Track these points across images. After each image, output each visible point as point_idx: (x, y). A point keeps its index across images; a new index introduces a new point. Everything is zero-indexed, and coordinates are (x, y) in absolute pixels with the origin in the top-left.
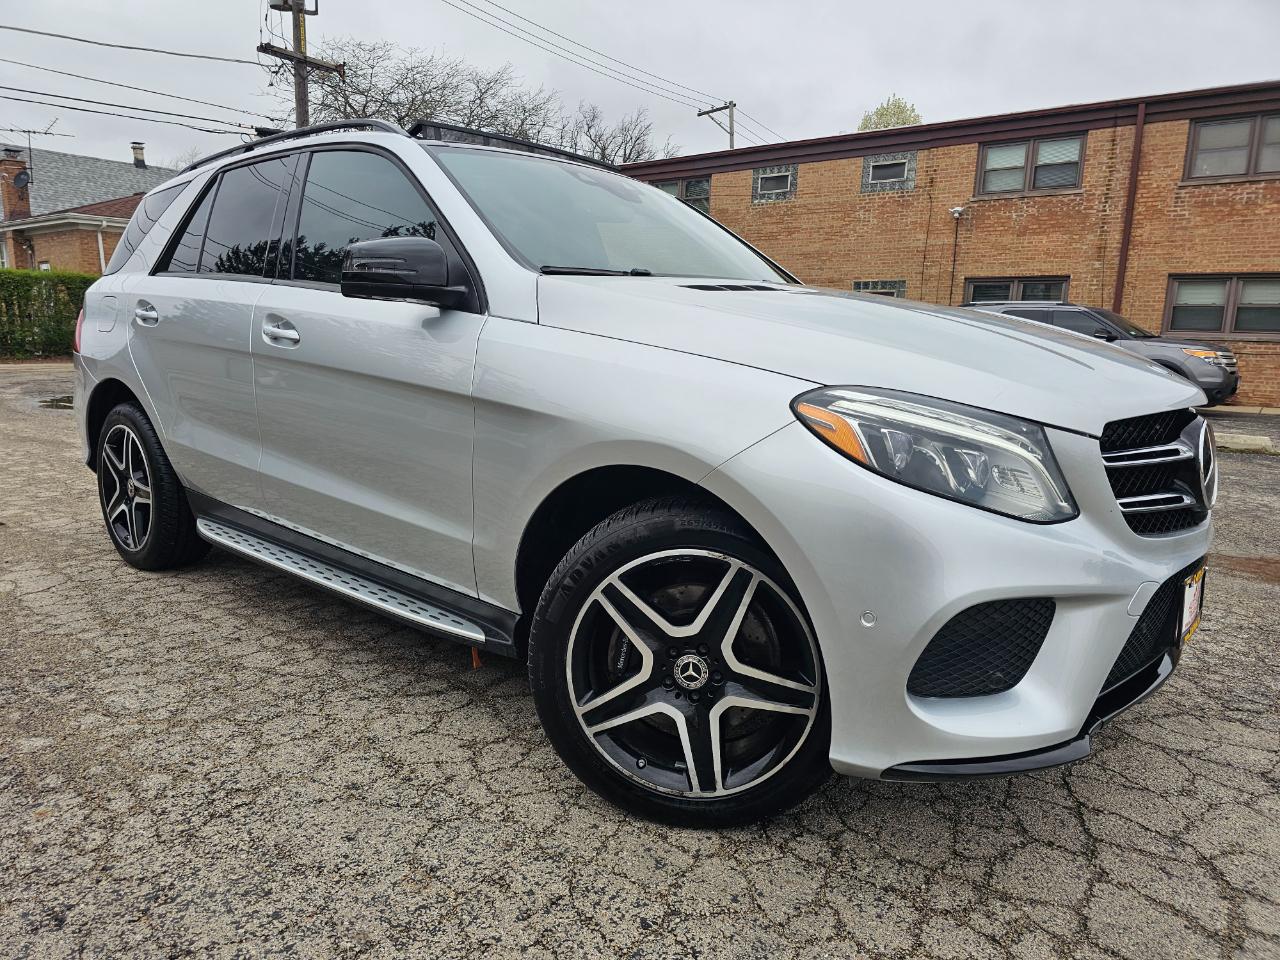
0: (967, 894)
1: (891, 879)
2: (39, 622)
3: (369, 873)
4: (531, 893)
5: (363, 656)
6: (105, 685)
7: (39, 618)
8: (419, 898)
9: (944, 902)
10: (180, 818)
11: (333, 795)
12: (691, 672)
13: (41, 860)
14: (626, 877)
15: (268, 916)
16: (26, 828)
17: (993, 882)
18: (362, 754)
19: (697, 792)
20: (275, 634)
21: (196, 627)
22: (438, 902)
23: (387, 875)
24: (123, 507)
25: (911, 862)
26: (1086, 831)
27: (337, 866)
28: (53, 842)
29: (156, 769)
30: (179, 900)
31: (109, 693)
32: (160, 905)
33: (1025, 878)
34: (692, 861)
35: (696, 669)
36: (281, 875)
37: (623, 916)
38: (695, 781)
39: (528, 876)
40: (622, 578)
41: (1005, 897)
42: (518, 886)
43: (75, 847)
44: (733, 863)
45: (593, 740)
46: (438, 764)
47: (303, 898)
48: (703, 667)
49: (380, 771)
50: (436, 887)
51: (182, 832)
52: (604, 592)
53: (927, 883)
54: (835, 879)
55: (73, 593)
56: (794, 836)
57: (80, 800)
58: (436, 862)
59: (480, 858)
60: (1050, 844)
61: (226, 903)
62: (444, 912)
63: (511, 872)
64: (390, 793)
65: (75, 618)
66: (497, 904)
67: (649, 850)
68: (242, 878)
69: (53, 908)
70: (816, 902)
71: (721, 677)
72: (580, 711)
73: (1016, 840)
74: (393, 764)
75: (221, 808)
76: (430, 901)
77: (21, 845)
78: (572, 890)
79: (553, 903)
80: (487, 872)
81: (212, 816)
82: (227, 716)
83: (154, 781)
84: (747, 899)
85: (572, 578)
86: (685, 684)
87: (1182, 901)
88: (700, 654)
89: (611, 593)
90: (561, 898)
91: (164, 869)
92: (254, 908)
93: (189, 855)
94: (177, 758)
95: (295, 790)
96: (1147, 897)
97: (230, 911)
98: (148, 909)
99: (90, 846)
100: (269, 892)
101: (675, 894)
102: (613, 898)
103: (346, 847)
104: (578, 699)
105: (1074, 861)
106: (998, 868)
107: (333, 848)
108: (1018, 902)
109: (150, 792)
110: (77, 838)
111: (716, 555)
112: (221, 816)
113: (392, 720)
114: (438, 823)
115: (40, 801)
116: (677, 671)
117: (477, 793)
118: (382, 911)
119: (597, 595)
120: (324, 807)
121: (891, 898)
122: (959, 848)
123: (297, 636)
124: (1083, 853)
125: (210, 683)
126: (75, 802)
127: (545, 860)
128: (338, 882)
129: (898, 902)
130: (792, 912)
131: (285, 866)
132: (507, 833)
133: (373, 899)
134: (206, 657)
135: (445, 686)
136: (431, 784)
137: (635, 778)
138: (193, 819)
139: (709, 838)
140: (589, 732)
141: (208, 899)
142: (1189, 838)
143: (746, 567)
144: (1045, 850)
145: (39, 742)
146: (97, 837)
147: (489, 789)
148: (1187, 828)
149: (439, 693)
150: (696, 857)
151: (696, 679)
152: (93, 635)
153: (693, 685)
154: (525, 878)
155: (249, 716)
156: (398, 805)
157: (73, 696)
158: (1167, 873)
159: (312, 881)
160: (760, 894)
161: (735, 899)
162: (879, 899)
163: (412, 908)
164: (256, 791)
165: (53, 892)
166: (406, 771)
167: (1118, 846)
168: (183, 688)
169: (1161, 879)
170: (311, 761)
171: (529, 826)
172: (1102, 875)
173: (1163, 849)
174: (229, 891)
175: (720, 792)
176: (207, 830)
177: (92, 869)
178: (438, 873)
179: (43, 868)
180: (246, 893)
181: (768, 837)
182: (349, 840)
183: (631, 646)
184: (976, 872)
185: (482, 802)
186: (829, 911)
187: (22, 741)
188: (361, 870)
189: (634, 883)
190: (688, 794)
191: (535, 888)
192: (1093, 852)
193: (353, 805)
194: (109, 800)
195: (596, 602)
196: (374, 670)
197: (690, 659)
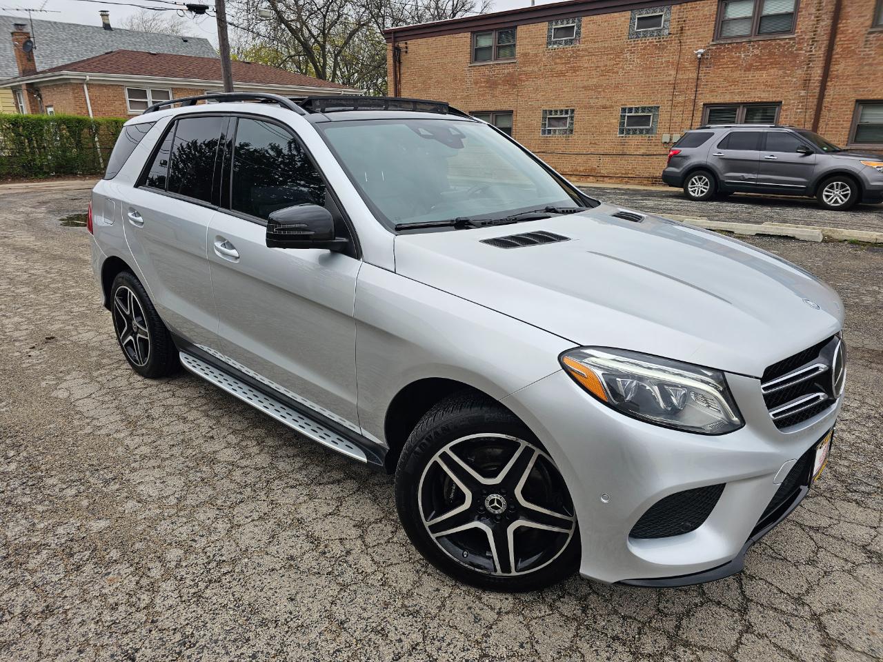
0: (664, 642)
1: (618, 629)
2: (88, 424)
3: (305, 625)
4: (400, 641)
5: (291, 451)
6: (135, 477)
7: (88, 421)
8: (335, 644)
9: (649, 649)
10: (192, 583)
11: (280, 565)
12: (496, 504)
13: (116, 615)
14: (456, 629)
15: (250, 657)
16: (104, 591)
17: (680, 632)
18: (294, 532)
19: (499, 572)
20: (234, 432)
21: (185, 427)
22: (346, 647)
23: (316, 627)
24: (130, 338)
25: (631, 618)
26: (743, 592)
27: (286, 620)
28: (121, 602)
29: (174, 544)
30: (197, 645)
31: (139, 483)
32: (187, 649)
33: (700, 630)
34: (496, 616)
35: (499, 502)
36: (254, 627)
37: (455, 658)
38: (498, 567)
39: (399, 627)
40: (452, 449)
41: (686, 644)
42: (392, 636)
43: (134, 606)
44: (521, 618)
45: (435, 541)
46: (341, 540)
47: (268, 644)
48: (503, 500)
49: (307, 546)
50: (344, 636)
51: (194, 593)
52: (440, 456)
53: (639, 634)
54: (583, 631)
55: (106, 399)
56: (560, 597)
57: (132, 569)
58: (343, 618)
59: (369, 614)
60: (719, 603)
61: (225, 647)
62: (350, 655)
63: (388, 624)
64: (314, 563)
65: (109, 420)
66: (381, 649)
67: (470, 608)
68: (232, 629)
69: (128, 650)
70: (570, 648)
71: (514, 509)
72: (427, 524)
73: (697, 600)
74: (314, 540)
75: (215, 575)
76: (341, 646)
77: (103, 604)
78: (424, 638)
79: (414, 648)
80: (374, 625)
81: (210, 581)
82: (211, 502)
83: (174, 554)
84: (529, 646)
85: (420, 447)
86: (492, 511)
87: (796, 648)
88: (501, 494)
89: (444, 457)
90: (417, 644)
91: (186, 622)
92: (241, 651)
93: (200, 612)
94: (184, 536)
95: (257, 561)
96: (775, 645)
97: (227, 653)
98: (181, 652)
99: (142, 605)
100: (248, 640)
101: (486, 642)
102: (449, 644)
103: (290, 607)
104: (426, 517)
105: (732, 616)
106: (684, 622)
107: (283, 607)
108: (694, 649)
109: (172, 563)
110: (134, 599)
111: (511, 438)
112: (215, 581)
113: (312, 505)
114: (344, 587)
115: (109, 570)
116: (487, 504)
117: (366, 563)
118: (314, 654)
119: (436, 457)
120: (275, 576)
121: (616, 645)
122: (661, 607)
123: (247, 434)
124: (739, 610)
125: (199, 474)
126: (129, 571)
127: (408, 616)
128: (287, 632)
129: (620, 649)
130: (556, 656)
131: (255, 619)
132: (384, 595)
133: (308, 644)
134: (194, 453)
135: (342, 476)
136: (338, 556)
137: (462, 563)
138: (200, 583)
139: (507, 599)
140: (433, 536)
141: (214, 645)
142: (807, 599)
143: (530, 445)
144: (714, 608)
145: (103, 524)
146: (145, 598)
147: (373, 560)
148: (807, 592)
149: (339, 481)
150: (499, 613)
151: (498, 508)
152: (123, 435)
153: (497, 512)
154: (396, 630)
155: (225, 502)
156: (319, 573)
157: (117, 486)
158: (790, 626)
159: (272, 631)
160: (537, 642)
161: (521, 646)
162: (609, 646)
163: (331, 652)
164: (234, 561)
165: (126, 640)
166: (322, 547)
167: (762, 605)
168: (183, 478)
169: (786, 631)
170: (265, 538)
171: (397, 589)
172: (748, 628)
173: (790, 607)
174: (225, 638)
175: (514, 573)
176: (208, 593)
177: (145, 622)
178: (345, 626)
179: (118, 621)
180: (235, 640)
181: (543, 598)
182: (292, 600)
183: (458, 488)
184: (670, 625)
185: (369, 571)
186: (578, 654)
187: (92, 523)
188: (300, 622)
189: (462, 633)
190: (493, 573)
191: (403, 637)
192: (745, 609)
193: (292, 573)
194: (149, 569)
195: (435, 463)
196: (298, 462)
197: (495, 496)
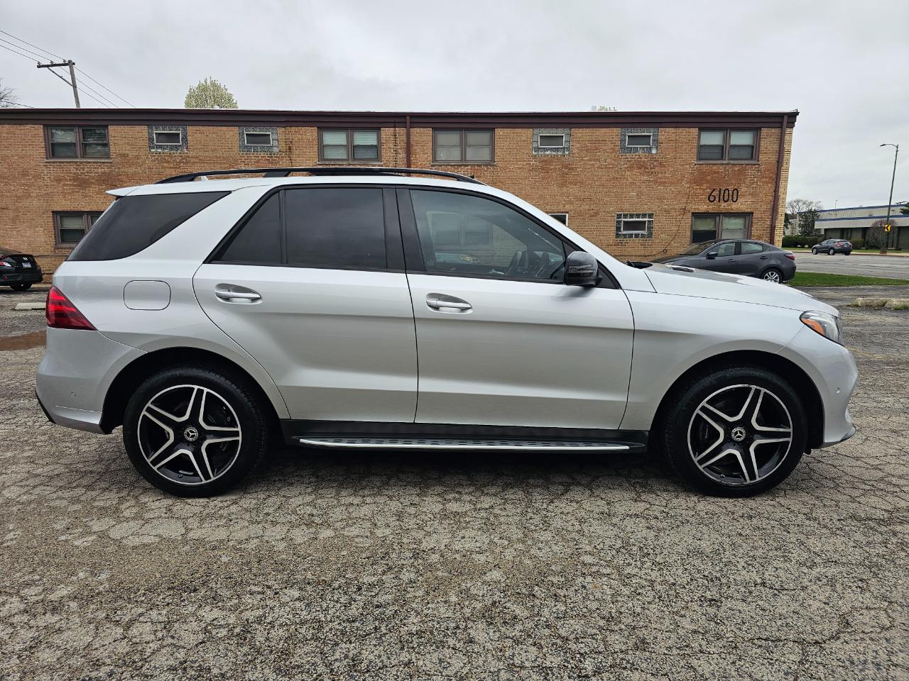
12: (739, 434)
19: (749, 481)
35: (741, 433)
38: (747, 478)
40: (707, 402)
45: (703, 471)
48: (743, 431)
52: (700, 409)
71: (752, 433)
72: (696, 460)
85: (686, 406)
86: (737, 439)
88: (742, 426)
89: (704, 409)
104: (695, 455)
111: (746, 386)
116: (733, 435)
119: (698, 411)
137: (722, 482)
140: (701, 468)
143: (758, 388)
151: (741, 437)
153: (740, 439)
175: (758, 479)
183: (714, 429)
190: (745, 483)
195: (698, 415)
197: (738, 429)
